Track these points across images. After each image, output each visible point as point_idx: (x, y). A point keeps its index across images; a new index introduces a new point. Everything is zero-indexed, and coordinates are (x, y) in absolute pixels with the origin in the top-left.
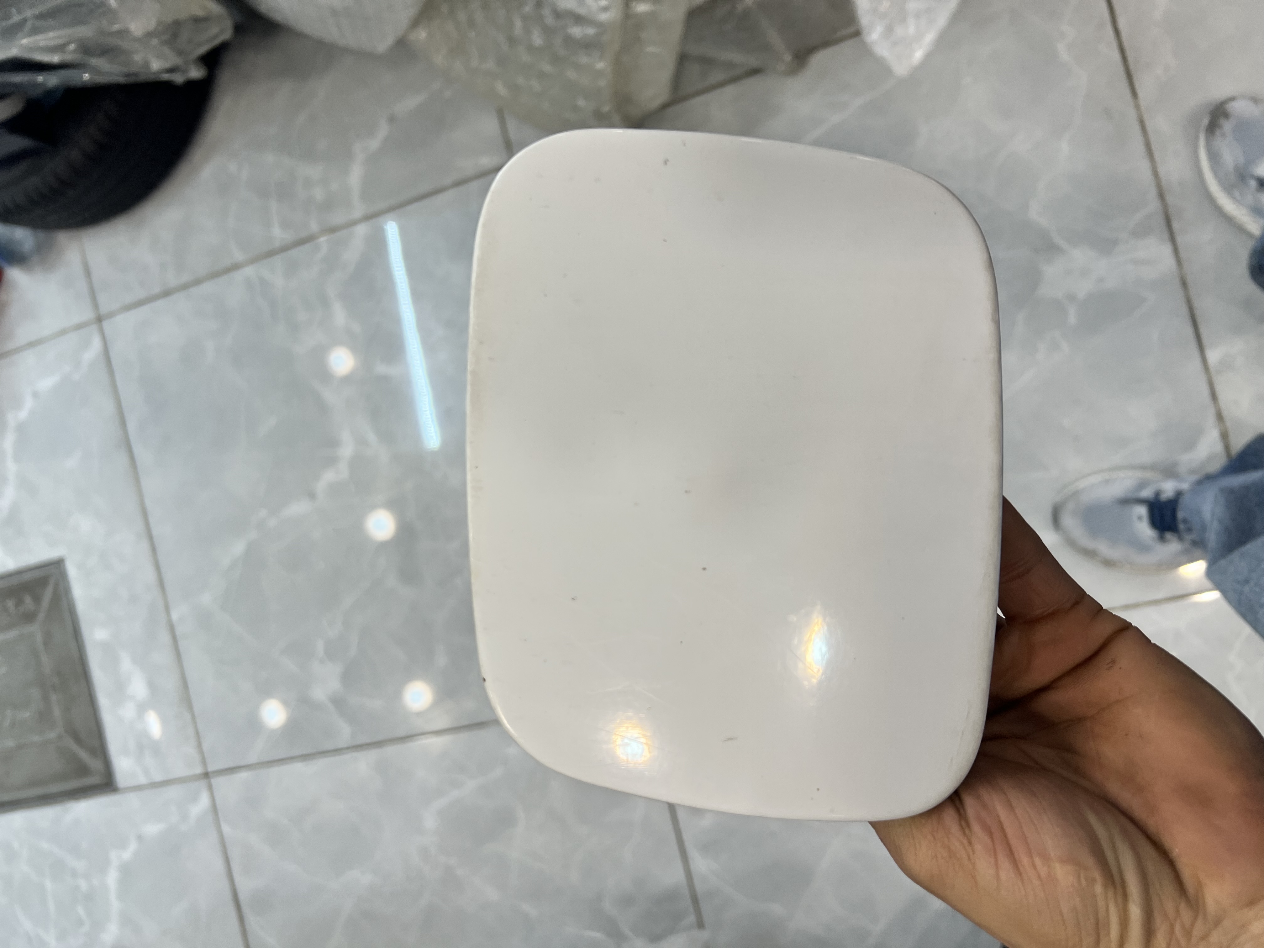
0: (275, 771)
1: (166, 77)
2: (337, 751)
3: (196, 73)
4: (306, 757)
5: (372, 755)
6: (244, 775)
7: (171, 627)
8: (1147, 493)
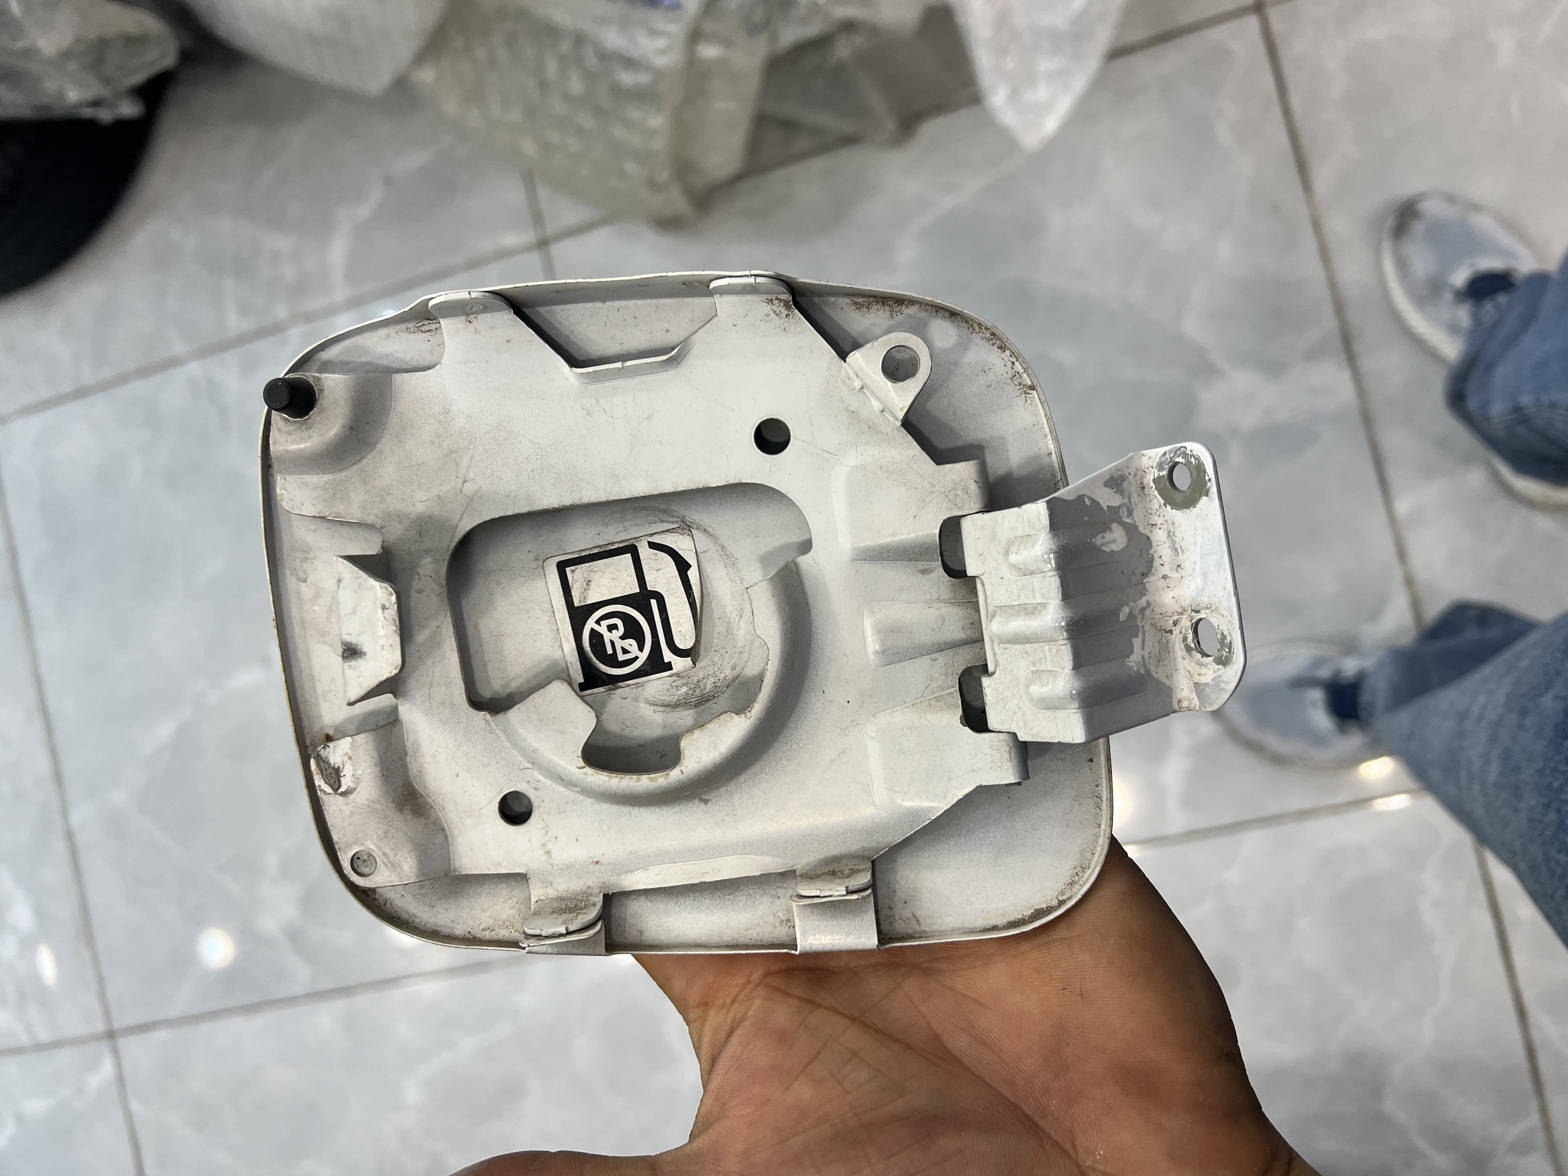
0: (205, 1029)
1: (88, 113)
2: (291, 1001)
3: (129, 109)
4: (247, 1009)
5: (339, 1006)
6: (162, 1035)
7: (69, 835)
8: (1325, 673)
